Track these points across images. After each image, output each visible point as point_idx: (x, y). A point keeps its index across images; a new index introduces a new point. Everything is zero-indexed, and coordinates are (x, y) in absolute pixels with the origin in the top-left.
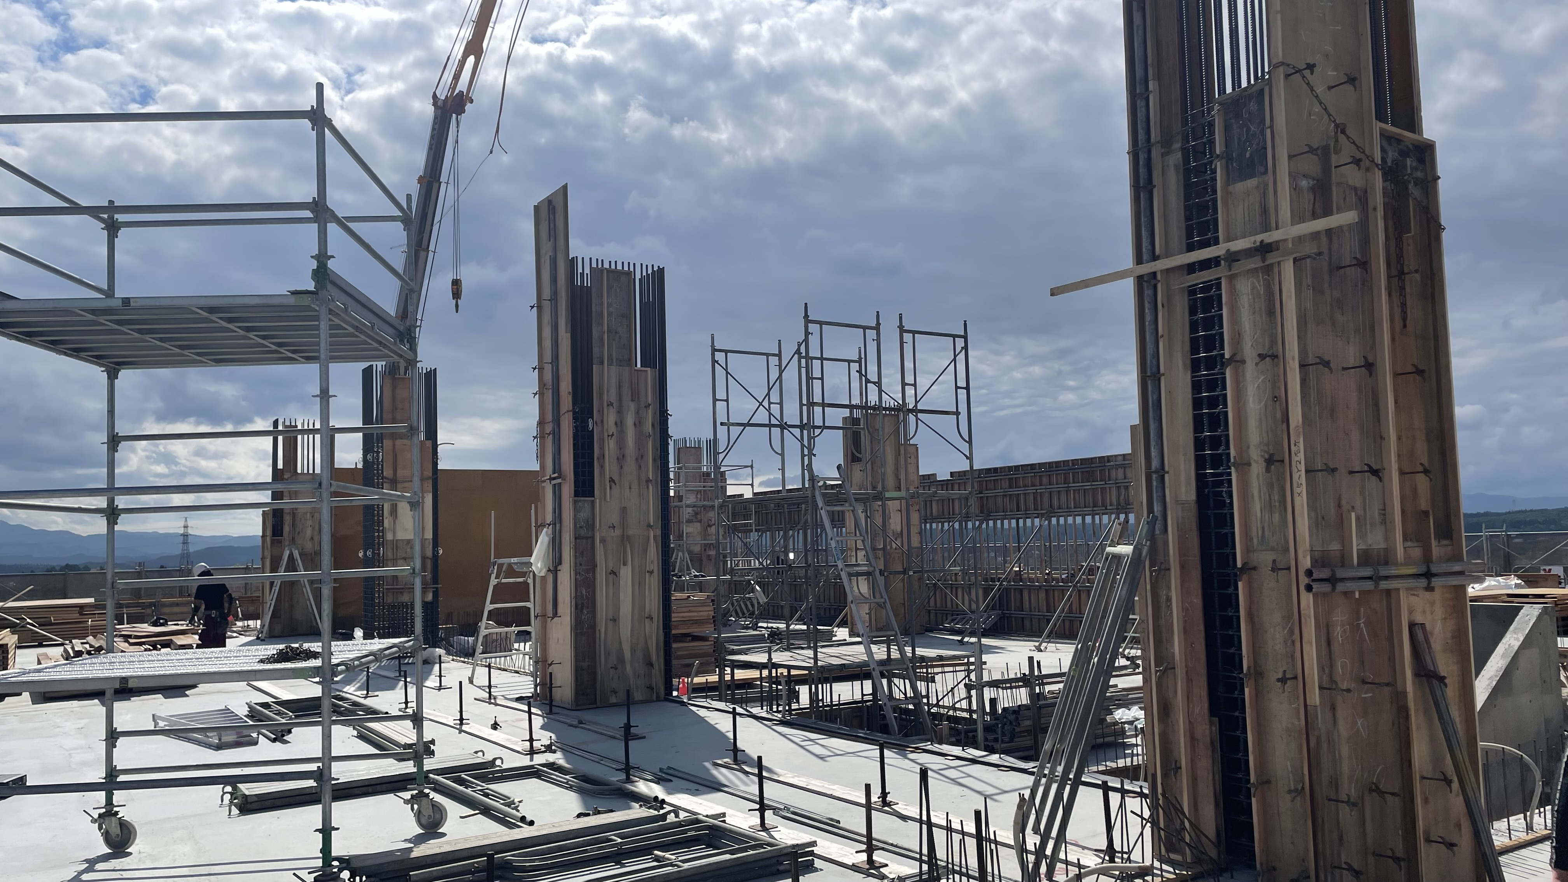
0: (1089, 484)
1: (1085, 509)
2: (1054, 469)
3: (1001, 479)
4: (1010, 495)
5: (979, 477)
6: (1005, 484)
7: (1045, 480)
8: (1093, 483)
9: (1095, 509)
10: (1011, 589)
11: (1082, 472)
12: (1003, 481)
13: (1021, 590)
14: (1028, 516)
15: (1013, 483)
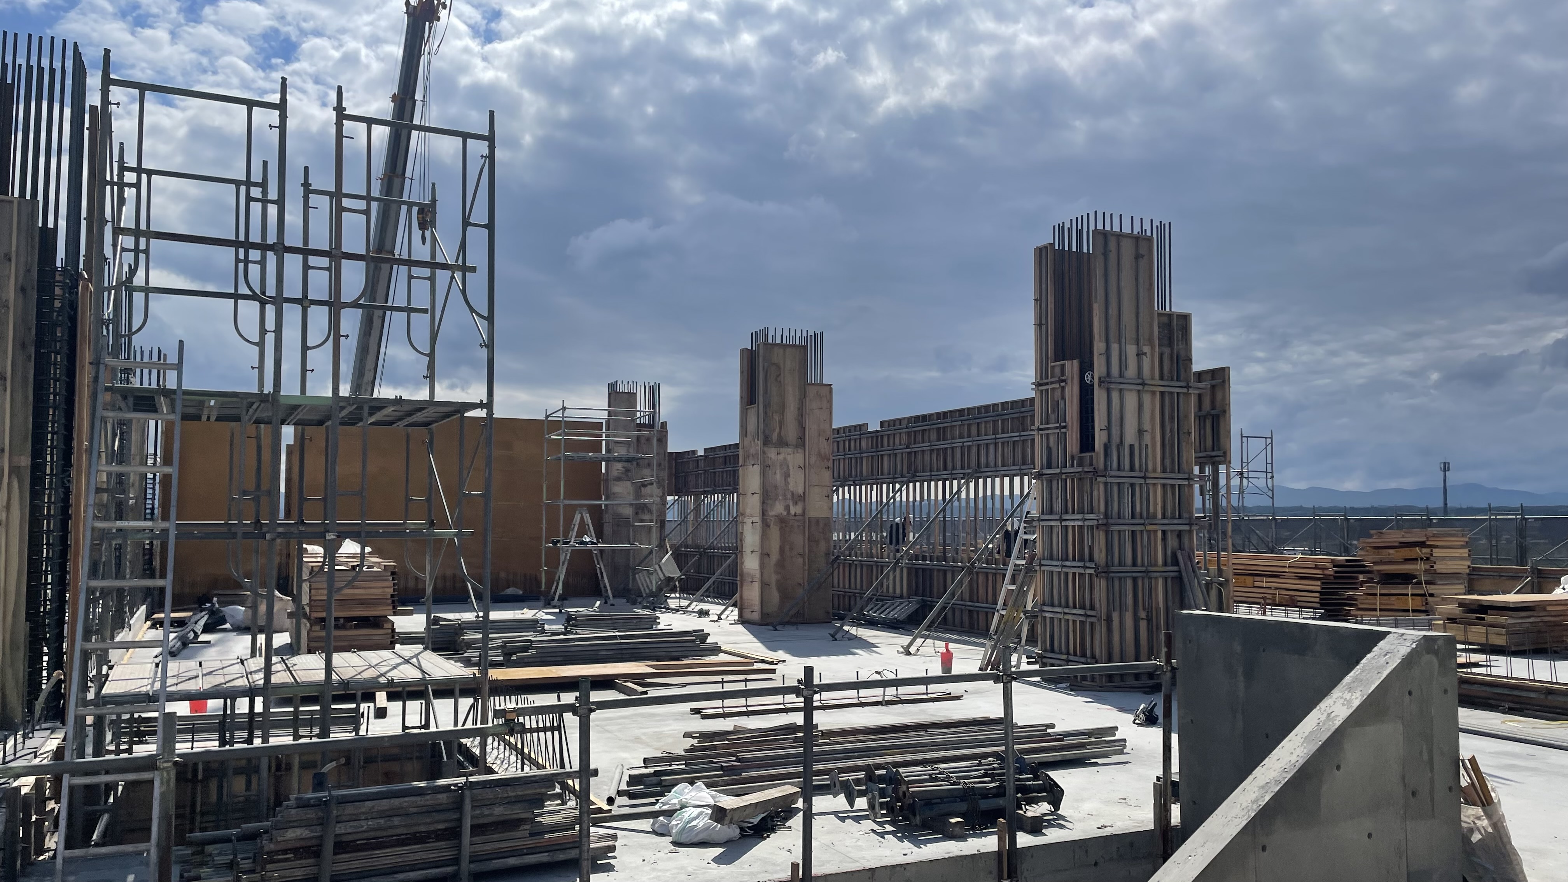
0: (1017, 434)
1: (1013, 468)
2: (983, 415)
3: (929, 430)
4: (938, 450)
5: (907, 428)
6: (934, 436)
7: (974, 430)
8: (1023, 433)
9: (1023, 467)
10: (933, 569)
11: (1012, 419)
12: (931, 431)
13: (945, 572)
14: (954, 476)
15: (942, 434)
